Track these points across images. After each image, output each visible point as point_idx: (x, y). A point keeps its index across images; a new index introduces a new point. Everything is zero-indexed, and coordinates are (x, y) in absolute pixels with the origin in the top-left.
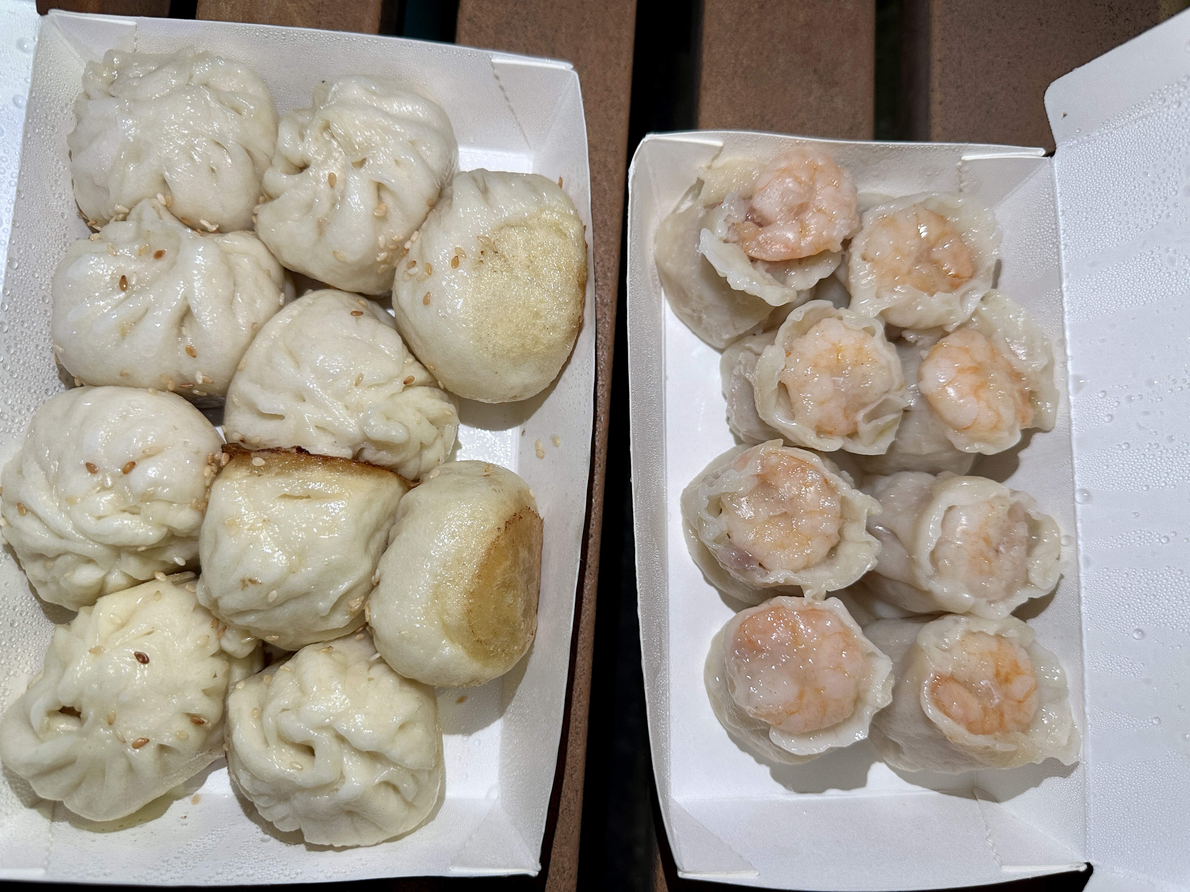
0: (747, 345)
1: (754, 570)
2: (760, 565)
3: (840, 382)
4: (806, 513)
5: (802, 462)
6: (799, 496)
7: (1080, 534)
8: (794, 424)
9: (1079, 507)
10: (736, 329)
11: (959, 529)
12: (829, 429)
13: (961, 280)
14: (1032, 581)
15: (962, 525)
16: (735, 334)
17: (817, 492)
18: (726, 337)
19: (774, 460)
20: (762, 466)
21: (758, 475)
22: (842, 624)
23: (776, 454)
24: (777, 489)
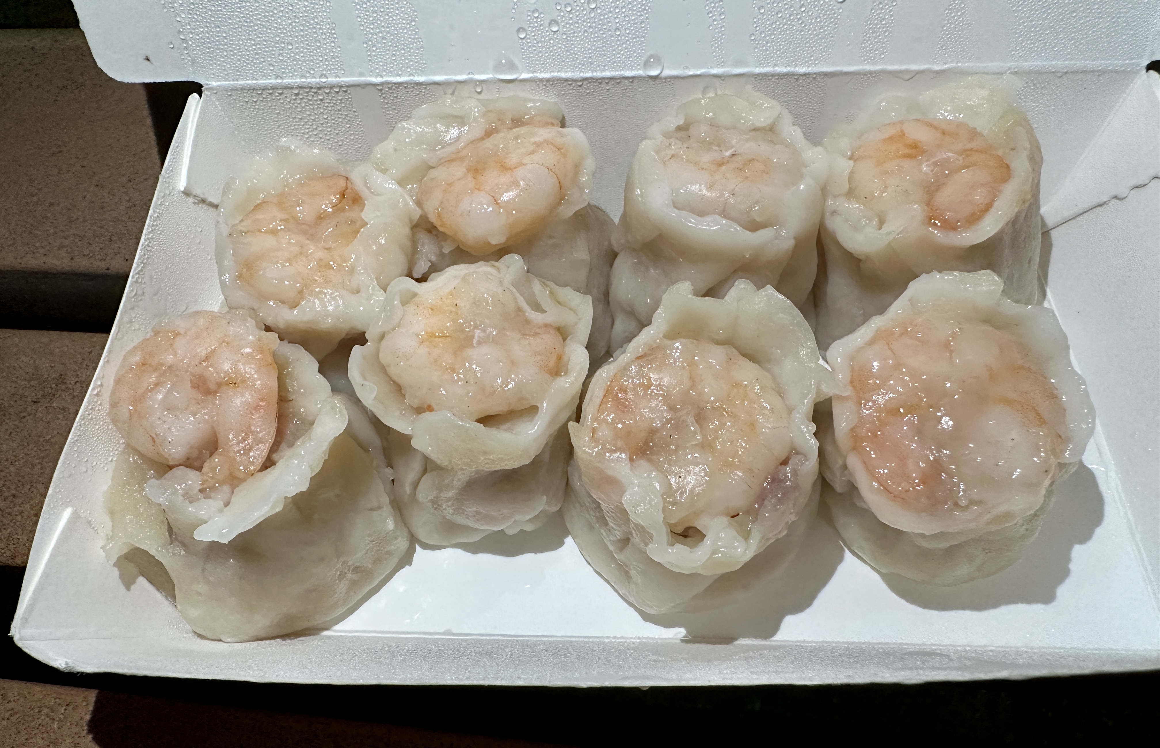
0: (408, 489)
1: (795, 473)
2: (785, 462)
3: (482, 335)
4: (693, 387)
5: (608, 392)
6: (666, 399)
7: (703, 71)
8: (545, 404)
9: (667, 73)
10: (379, 508)
11: (705, 192)
12: (553, 359)
13: (349, 188)
14: (769, 122)
15: (700, 190)
16: (387, 510)
17: (659, 369)
18: (390, 525)
19: (604, 433)
20: (615, 451)
21: (631, 460)
22: (871, 342)
23: (594, 430)
24: (653, 431)
